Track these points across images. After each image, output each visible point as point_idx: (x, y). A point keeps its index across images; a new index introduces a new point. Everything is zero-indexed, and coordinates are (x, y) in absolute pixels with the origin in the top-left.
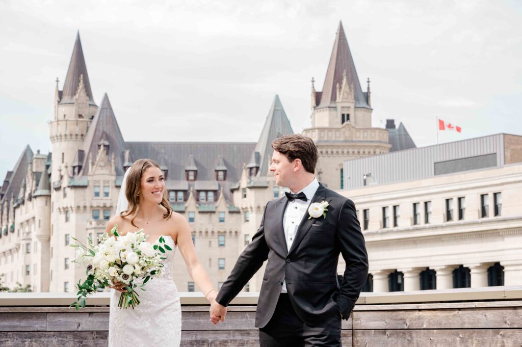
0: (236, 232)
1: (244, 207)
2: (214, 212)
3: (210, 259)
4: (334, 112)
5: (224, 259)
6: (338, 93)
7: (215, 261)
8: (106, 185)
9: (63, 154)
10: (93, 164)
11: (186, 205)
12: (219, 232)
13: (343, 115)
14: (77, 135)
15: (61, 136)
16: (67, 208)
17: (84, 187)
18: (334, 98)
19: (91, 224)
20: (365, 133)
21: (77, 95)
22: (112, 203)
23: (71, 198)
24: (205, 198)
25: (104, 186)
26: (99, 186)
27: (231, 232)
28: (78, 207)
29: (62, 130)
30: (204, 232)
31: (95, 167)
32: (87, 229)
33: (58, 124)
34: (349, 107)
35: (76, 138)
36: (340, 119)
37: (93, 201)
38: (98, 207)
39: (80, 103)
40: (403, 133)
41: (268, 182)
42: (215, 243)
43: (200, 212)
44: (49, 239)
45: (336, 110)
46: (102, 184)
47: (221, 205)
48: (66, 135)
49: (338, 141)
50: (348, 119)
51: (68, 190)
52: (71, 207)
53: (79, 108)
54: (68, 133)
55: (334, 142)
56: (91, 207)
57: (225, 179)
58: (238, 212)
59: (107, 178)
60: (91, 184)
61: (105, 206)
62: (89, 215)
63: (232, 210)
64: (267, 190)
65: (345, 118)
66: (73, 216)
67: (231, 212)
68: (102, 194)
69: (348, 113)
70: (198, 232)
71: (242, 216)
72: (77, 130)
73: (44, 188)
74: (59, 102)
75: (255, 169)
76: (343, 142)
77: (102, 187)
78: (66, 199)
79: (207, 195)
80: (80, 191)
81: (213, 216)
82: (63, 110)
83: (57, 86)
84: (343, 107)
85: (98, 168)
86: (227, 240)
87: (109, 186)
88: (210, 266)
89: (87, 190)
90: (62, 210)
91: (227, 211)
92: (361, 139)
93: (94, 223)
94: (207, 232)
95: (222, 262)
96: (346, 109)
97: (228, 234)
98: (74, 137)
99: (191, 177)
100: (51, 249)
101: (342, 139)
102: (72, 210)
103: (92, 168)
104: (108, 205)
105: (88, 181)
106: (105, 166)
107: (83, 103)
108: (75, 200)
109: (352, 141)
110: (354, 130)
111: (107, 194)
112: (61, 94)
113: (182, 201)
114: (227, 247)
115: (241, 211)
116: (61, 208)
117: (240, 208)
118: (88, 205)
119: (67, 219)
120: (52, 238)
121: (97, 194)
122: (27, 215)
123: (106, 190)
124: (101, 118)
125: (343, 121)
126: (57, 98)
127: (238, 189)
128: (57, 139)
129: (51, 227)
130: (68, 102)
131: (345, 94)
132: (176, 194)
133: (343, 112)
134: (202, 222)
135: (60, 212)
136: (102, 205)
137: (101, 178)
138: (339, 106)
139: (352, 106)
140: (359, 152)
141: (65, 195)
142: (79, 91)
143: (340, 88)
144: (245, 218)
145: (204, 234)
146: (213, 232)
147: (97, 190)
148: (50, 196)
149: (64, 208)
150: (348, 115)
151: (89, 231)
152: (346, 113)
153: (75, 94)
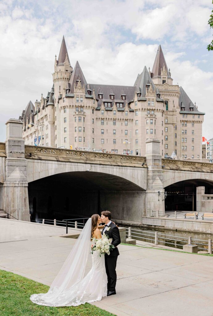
0: (132, 120)
1: (136, 109)
3: (122, 130)
4: (160, 79)
5: (127, 130)
6: (161, 72)
7: (124, 131)
8: (81, 97)
9: (60, 86)
10: (76, 88)
11: (113, 108)
12: (125, 119)
13: (163, 81)
14: (66, 78)
15: (59, 78)
16: (65, 106)
17: (73, 97)
18: (160, 74)
20: (172, 87)
21: (65, 61)
22: (84, 105)
23: (67, 102)
24: (119, 106)
25: (81, 98)
26: (79, 97)
27: (130, 119)
28: (70, 106)
29: (59, 76)
30: (120, 119)
31: (76, 89)
32: (74, 115)
33: (57, 73)
34: (165, 78)
35: (66, 80)
37: (76, 104)
38: (78, 106)
39: (66, 65)
40: (182, 90)
41: (146, 99)
42: (124, 124)
43: (119, 111)
44: (54, 123)
46: (79, 96)
47: (126, 108)
48: (61, 78)
49: (162, 90)
50: (165, 82)
51: (65, 99)
52: (67, 106)
53: (66, 67)
54: (62, 77)
56: (76, 106)
57: (125, 99)
58: (133, 111)
59: (82, 94)
60: (75, 96)
62: (74, 110)
63: (131, 110)
64: (146, 102)
65: (164, 82)
66: (68, 110)
67: (130, 111)
68: (80, 101)
69: (165, 80)
70: (117, 119)
72: (66, 76)
73: (51, 102)
74: (57, 65)
75: (140, 94)
76: (164, 90)
77: (80, 98)
78: (64, 103)
79: (120, 105)
80: (71, 99)
81: (123, 112)
82: (59, 68)
83: (56, 58)
85: (78, 89)
86: (128, 123)
87: (82, 98)
88: (122, 133)
89: (74, 99)
90: (62, 108)
91: (129, 111)
92: (171, 89)
93: (77, 113)
95: (126, 132)
96: (164, 78)
97: (129, 120)
98: (64, 79)
99: (112, 98)
100: (55, 126)
101: (164, 89)
104: (82, 106)
105: (74, 95)
106: (81, 89)
107: (68, 66)
108: (69, 103)
109: (168, 90)
110: (168, 86)
111: (82, 101)
113: (110, 107)
114: (129, 126)
118: (74, 105)
119: (65, 112)
120: (55, 122)
121: (78, 101)
122: (42, 116)
123: (82, 99)
124: (76, 71)
125: (163, 83)
126: (56, 63)
127: (133, 102)
128: (57, 80)
129: (55, 117)
130: (62, 64)
131: (164, 72)
132: (108, 104)
133: (163, 80)
134: (119, 115)
135: (61, 108)
136: (80, 105)
137: (80, 94)
138: (162, 77)
139: (167, 77)
140: (170, 95)
142: (66, 60)
143: (162, 70)
144: (136, 114)
146: (123, 119)
147: (78, 99)
148: (54, 105)
149: (63, 107)
150: (165, 81)
152: (164, 80)
153: (64, 61)
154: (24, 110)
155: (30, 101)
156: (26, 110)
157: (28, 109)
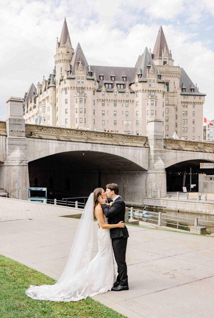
0: (133, 101)
1: (137, 90)
2: (124, 92)
3: (123, 112)
4: (161, 61)
5: (128, 112)
6: (162, 53)
7: (124, 112)
8: (83, 78)
9: (61, 68)
10: (77, 69)
11: (113, 89)
12: (126, 101)
13: (164, 62)
14: (67, 60)
15: (60, 60)
16: (66, 88)
17: (74, 79)
18: (161, 55)
19: (77, 94)
20: (173, 68)
21: (67, 43)
22: (85, 86)
23: (68, 83)
24: (120, 87)
25: (82, 79)
27: (131, 101)
28: (71, 87)
29: (61, 58)
30: (120, 100)
31: (78, 71)
32: (75, 97)
33: (59, 55)
34: (167, 59)
35: (67, 61)
36: (163, 63)
37: (77, 85)
38: (79, 87)
39: (68, 47)
40: (183, 71)
41: (147, 80)
42: (124, 105)
43: (119, 92)
44: (55, 104)
45: (162, 60)
46: (81, 78)
47: (127, 89)
48: (62, 60)
49: (164, 71)
50: (166, 63)
51: (67, 81)
52: (68, 88)
53: (68, 49)
54: (63, 59)
55: (162, 71)
56: (77, 87)
57: (126, 81)
58: (134, 93)
59: (83, 75)
60: (76, 78)
61: (82, 87)
62: (75, 91)
63: (132, 91)
64: (147, 83)
65: (165, 63)
66: (69, 91)
67: (131, 93)
68: (81, 83)
69: (166, 61)
70: (118, 100)
71: (135, 94)
72: (67, 58)
73: (53, 84)
74: (59, 47)
75: (140, 75)
76: (165, 71)
78: (66, 84)
79: (120, 86)
80: (72, 80)
81: (124, 94)
82: (61, 50)
83: (58, 40)
84: (164, 59)
85: (79, 71)
86: (129, 104)
87: (84, 79)
88: (123, 114)
89: (75, 80)
90: (64, 89)
91: (129, 92)
92: (172, 70)
93: (78, 94)
94: (121, 100)
95: (127, 113)
96: (165, 59)
97: (130, 102)
98: (66, 61)
99: (113, 80)
100: (56, 108)
101: (165, 70)
102: (69, 89)
103: (77, 71)
104: (83, 87)
105: (75, 76)
106: (82, 70)
107: (69, 47)
108: (70, 84)
109: (169, 71)
110: (169, 67)
111: (83, 82)
112: (59, 44)
113: (111, 88)
114: (129, 107)
115: (135, 92)
116: (63, 88)
117: (135, 91)
118: (75, 87)
119: (66, 93)
120: (57, 103)
121: (79, 82)
122: (43, 97)
123: (83, 81)
124: (78, 52)
125: (164, 64)
126: (58, 45)
127: (134, 83)
128: (59, 62)
129: (56, 99)
130: (63, 46)
131: (165, 53)
132: (108, 85)
133: (164, 61)
134: (120, 96)
135: (63, 90)
137: (81, 75)
138: (163, 58)
139: (168, 58)
140: (171, 76)
141: (65, 83)
142: (67, 42)
143: (163, 51)
144: (137, 95)
145: (120, 101)
146: (124, 101)
147: (79, 80)
148: (55, 87)
149: (65, 88)
151: (76, 98)
152: (165, 61)
153: (66, 43)
154: (27, 92)
155: (33, 84)
156: (28, 93)
157: (30, 91)
